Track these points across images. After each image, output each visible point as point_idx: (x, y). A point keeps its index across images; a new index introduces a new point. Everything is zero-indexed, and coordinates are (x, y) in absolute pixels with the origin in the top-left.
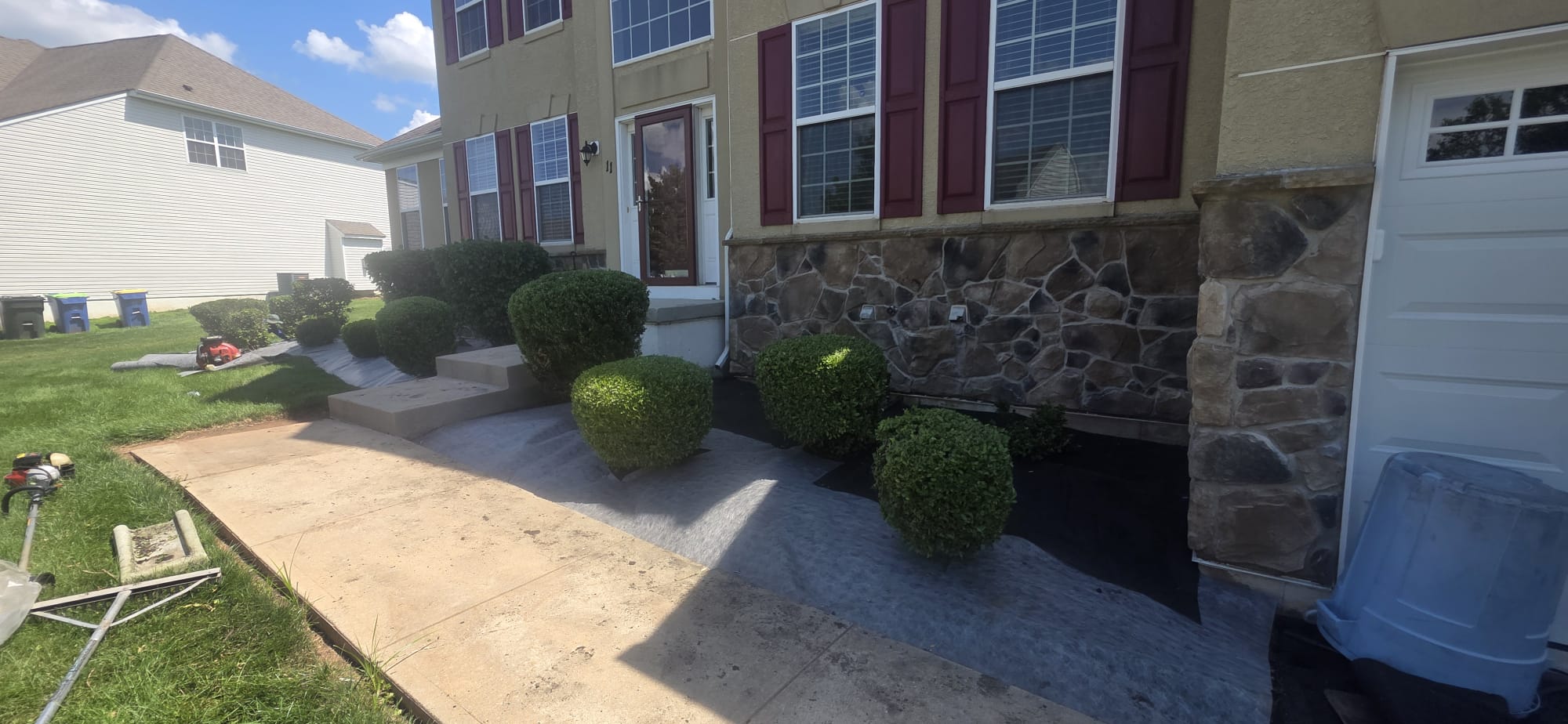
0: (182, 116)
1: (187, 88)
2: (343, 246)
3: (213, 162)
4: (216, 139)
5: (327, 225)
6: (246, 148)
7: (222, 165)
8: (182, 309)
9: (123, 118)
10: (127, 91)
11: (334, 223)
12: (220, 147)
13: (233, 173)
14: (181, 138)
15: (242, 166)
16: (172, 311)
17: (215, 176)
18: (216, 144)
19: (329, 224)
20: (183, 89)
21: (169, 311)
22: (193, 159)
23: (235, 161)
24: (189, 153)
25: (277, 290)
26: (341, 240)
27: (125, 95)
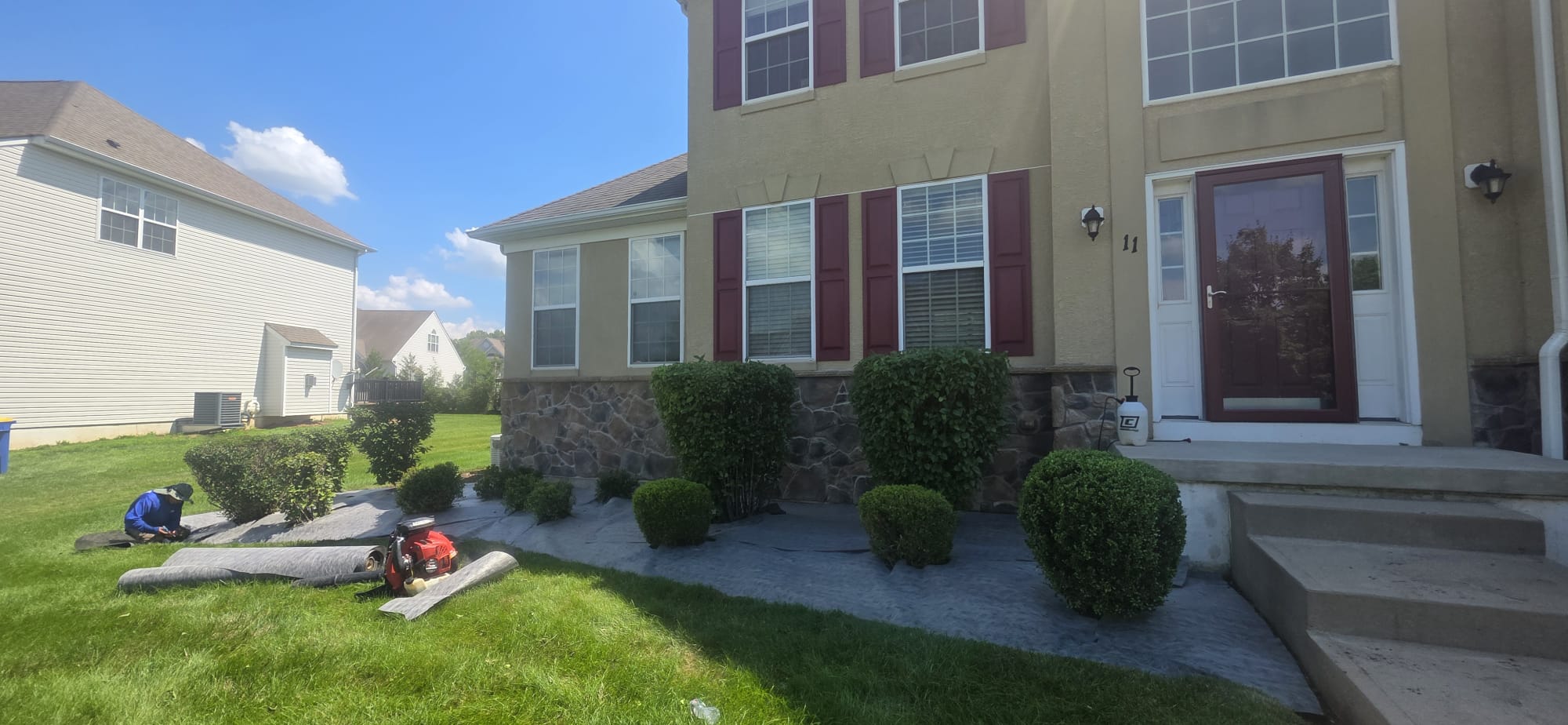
0: (102, 177)
1: (111, 143)
2: (286, 357)
3: (135, 244)
4: (142, 212)
5: (265, 330)
6: (179, 227)
7: (146, 245)
8: (48, 446)
9: (16, 172)
10: (30, 136)
11: (278, 328)
12: (145, 222)
13: (158, 258)
14: (93, 208)
15: (170, 248)
16: (33, 449)
17: (135, 259)
18: (141, 217)
19: (268, 328)
20: (107, 144)
21: (28, 450)
22: (106, 234)
23: (161, 240)
24: (102, 226)
25: (191, 415)
26: (284, 348)
27: (25, 141)
